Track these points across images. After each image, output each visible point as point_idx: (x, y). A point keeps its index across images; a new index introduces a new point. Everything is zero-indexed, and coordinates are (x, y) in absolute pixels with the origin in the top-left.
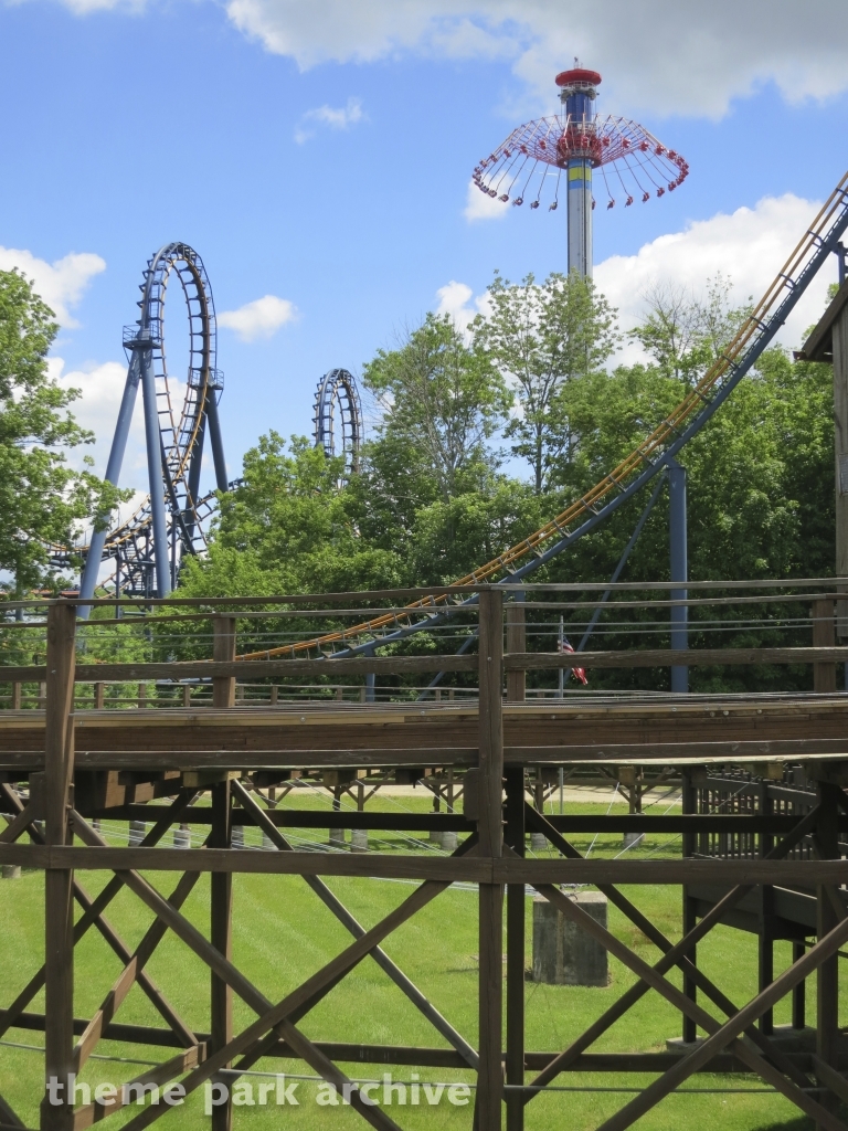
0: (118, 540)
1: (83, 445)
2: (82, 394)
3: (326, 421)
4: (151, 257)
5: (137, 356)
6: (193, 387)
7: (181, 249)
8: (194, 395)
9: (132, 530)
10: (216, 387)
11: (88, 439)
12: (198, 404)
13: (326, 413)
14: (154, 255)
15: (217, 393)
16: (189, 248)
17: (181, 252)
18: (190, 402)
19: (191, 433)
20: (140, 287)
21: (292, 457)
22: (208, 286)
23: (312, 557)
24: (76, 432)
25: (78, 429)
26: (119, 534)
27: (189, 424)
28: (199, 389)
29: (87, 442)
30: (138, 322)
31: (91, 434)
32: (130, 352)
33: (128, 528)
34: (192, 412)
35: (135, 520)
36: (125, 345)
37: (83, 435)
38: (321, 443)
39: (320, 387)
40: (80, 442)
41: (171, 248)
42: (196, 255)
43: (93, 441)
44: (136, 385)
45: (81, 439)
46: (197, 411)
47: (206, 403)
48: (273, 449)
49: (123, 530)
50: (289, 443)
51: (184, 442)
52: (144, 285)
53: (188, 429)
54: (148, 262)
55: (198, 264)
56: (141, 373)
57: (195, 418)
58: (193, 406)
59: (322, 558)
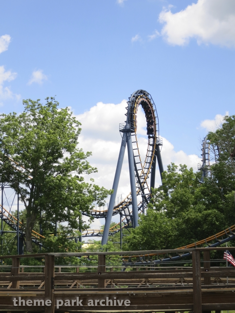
0: (121, 206)
1: (93, 173)
2: (92, 154)
3: (206, 155)
4: (130, 96)
5: (125, 135)
6: (151, 145)
7: (141, 92)
8: (151, 148)
9: (126, 203)
10: (159, 145)
11: (95, 171)
12: (152, 151)
13: (206, 152)
14: (131, 95)
15: (160, 147)
16: (145, 91)
17: (141, 93)
18: (149, 151)
19: (150, 163)
20: (126, 108)
21: (180, 173)
22: (154, 105)
23: (184, 214)
24: (90, 169)
25: (90, 167)
26: (121, 204)
27: (149, 160)
28: (153, 145)
29: (95, 172)
30: (125, 122)
31: (96, 169)
32: (122, 133)
33: (125, 202)
34: (150, 155)
35: (128, 198)
36: (120, 131)
37: (93, 169)
38: (204, 164)
39: (204, 141)
40: (92, 172)
41: (138, 92)
42: (148, 94)
43: (97, 171)
44: (125, 146)
45: (92, 171)
46: (152, 155)
47: (155, 151)
48: (173, 170)
49: (123, 202)
50: (179, 168)
51: (147, 167)
52: (127, 107)
53: (149, 161)
54: (129, 98)
55: (149, 97)
56: (127, 141)
57: (151, 157)
58: (151, 152)
59: (187, 215)
